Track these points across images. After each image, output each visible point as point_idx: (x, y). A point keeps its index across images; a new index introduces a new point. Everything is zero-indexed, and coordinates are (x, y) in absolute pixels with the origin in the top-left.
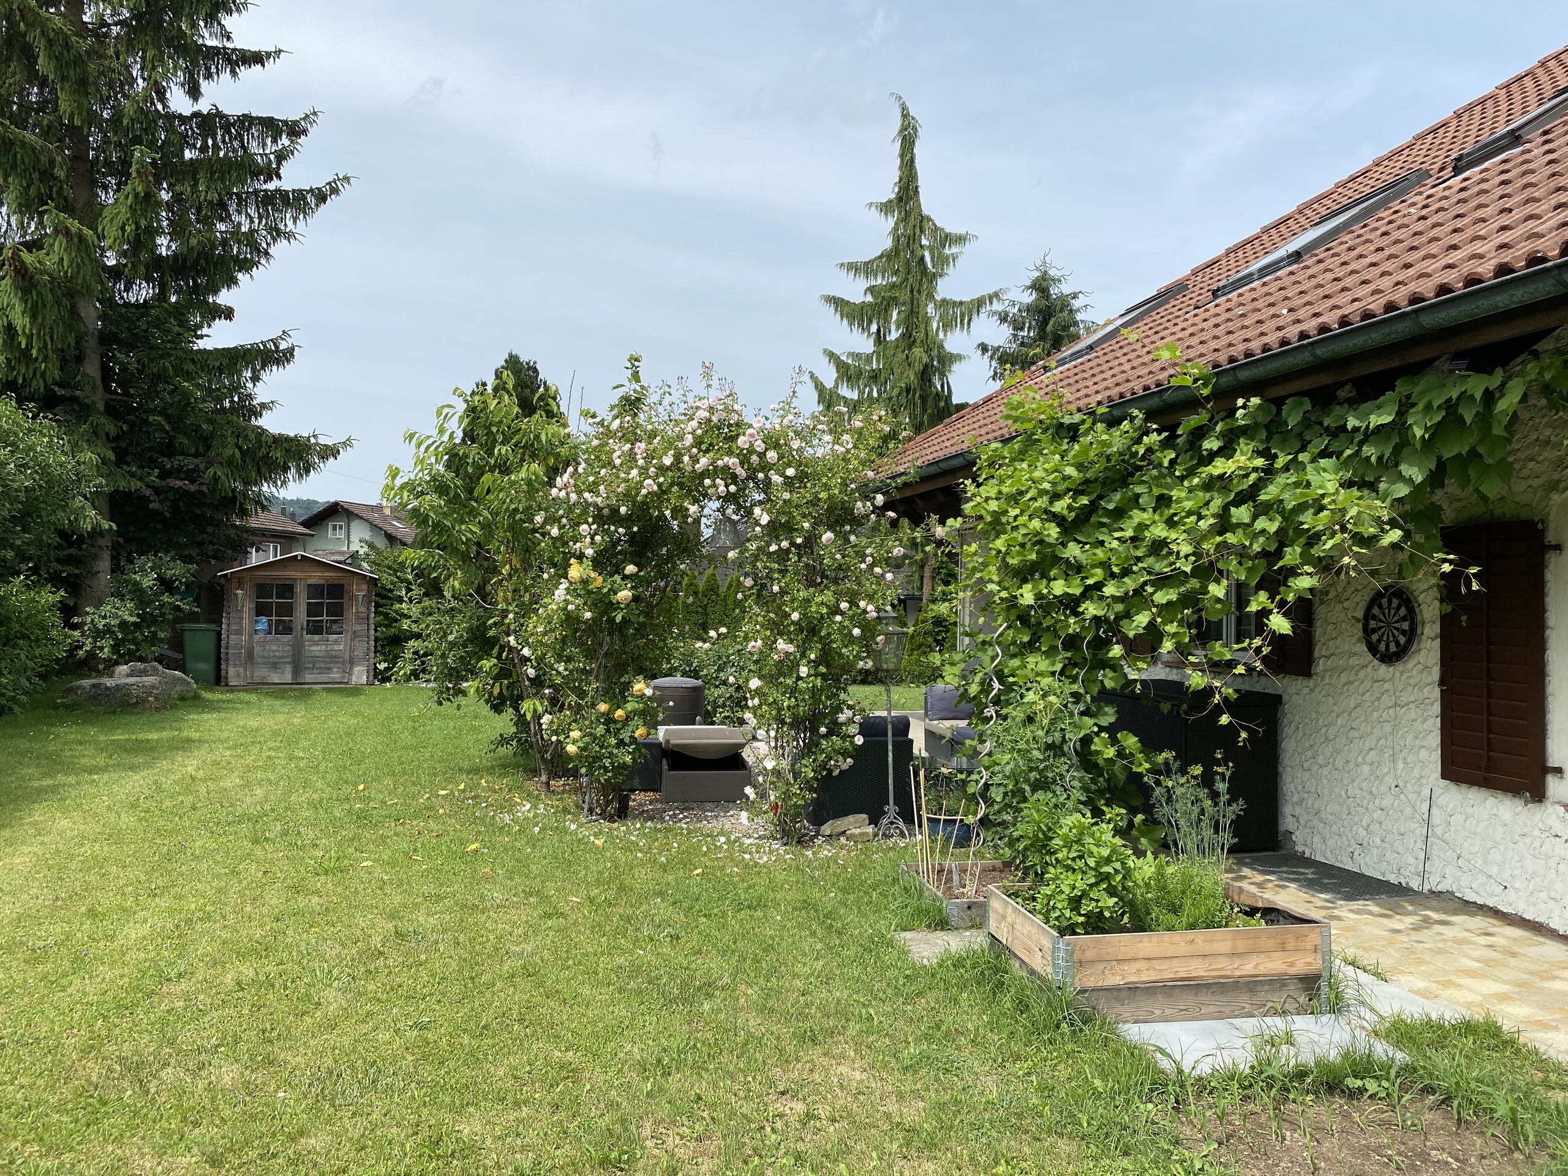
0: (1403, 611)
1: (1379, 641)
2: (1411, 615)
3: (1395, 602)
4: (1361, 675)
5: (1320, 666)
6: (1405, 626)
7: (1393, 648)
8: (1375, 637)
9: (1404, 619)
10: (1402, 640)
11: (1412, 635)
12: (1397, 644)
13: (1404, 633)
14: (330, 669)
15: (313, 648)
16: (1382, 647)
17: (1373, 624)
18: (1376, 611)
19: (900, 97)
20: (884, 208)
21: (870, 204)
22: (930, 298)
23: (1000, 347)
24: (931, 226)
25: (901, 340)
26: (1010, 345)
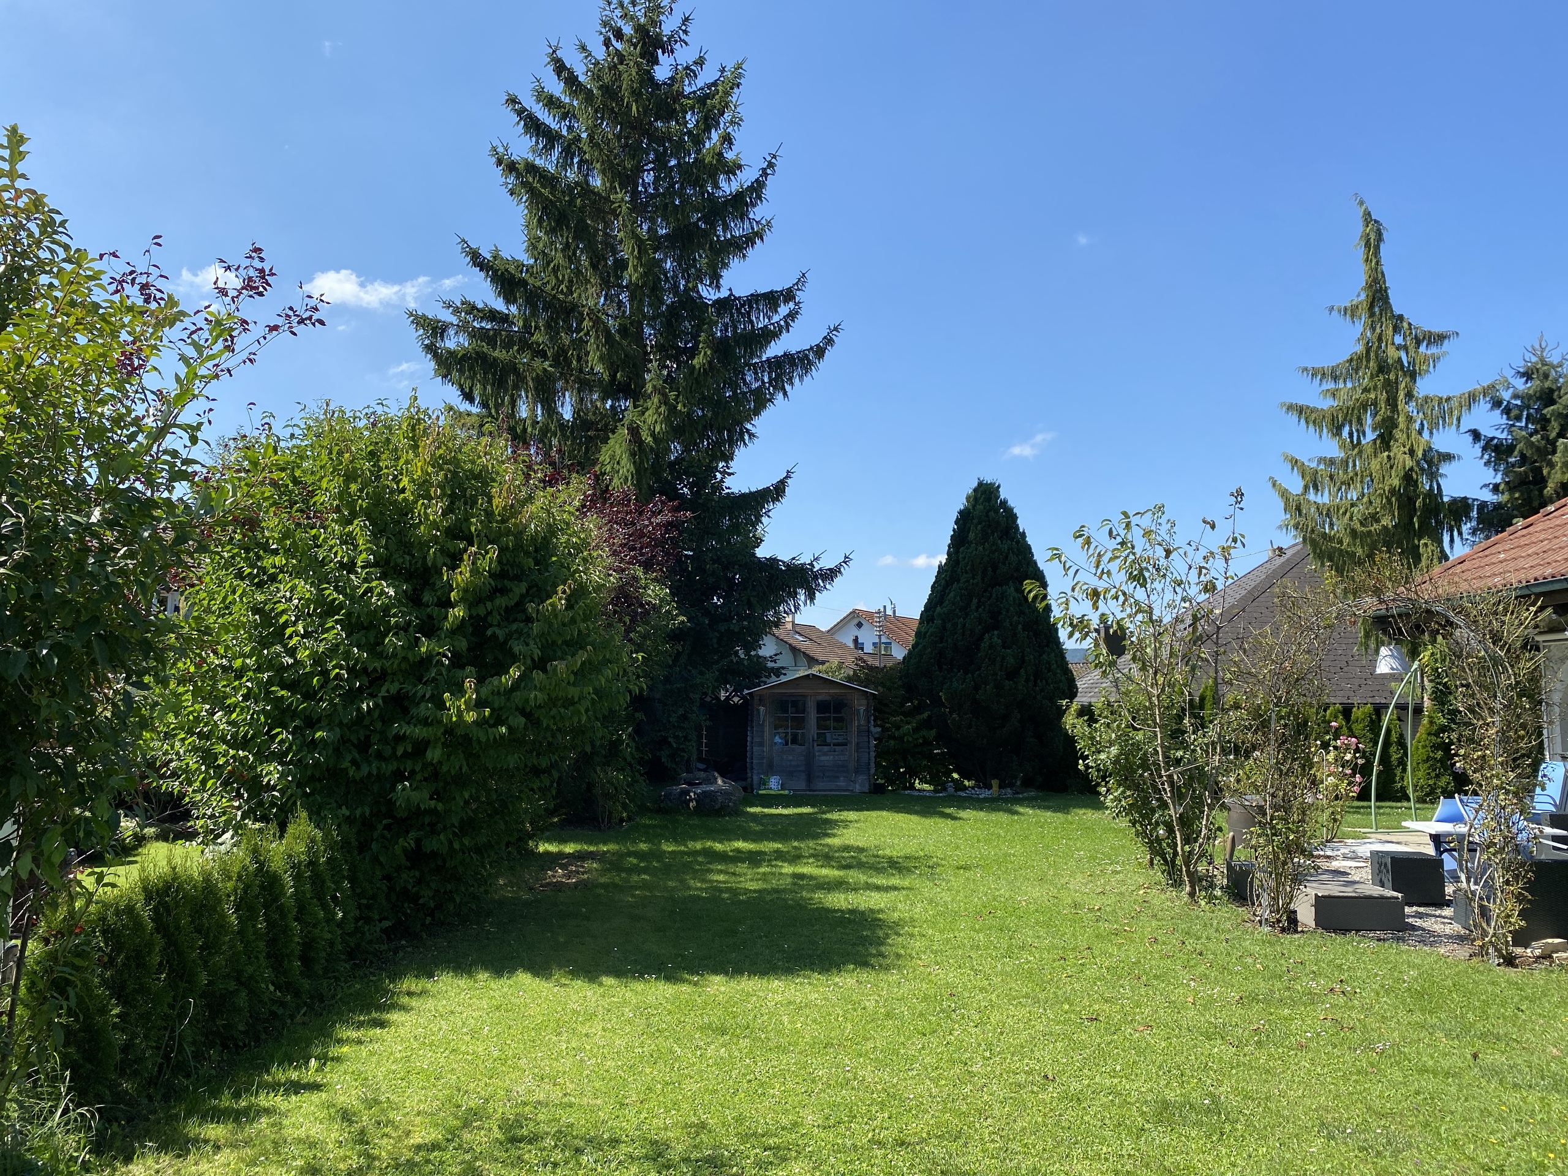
14: (837, 777)
15: (823, 758)
19: (1361, 203)
20: (1349, 312)
21: (1332, 309)
22: (1409, 395)
23: (1493, 438)
24: (1405, 325)
25: (1378, 442)
26: (1503, 436)
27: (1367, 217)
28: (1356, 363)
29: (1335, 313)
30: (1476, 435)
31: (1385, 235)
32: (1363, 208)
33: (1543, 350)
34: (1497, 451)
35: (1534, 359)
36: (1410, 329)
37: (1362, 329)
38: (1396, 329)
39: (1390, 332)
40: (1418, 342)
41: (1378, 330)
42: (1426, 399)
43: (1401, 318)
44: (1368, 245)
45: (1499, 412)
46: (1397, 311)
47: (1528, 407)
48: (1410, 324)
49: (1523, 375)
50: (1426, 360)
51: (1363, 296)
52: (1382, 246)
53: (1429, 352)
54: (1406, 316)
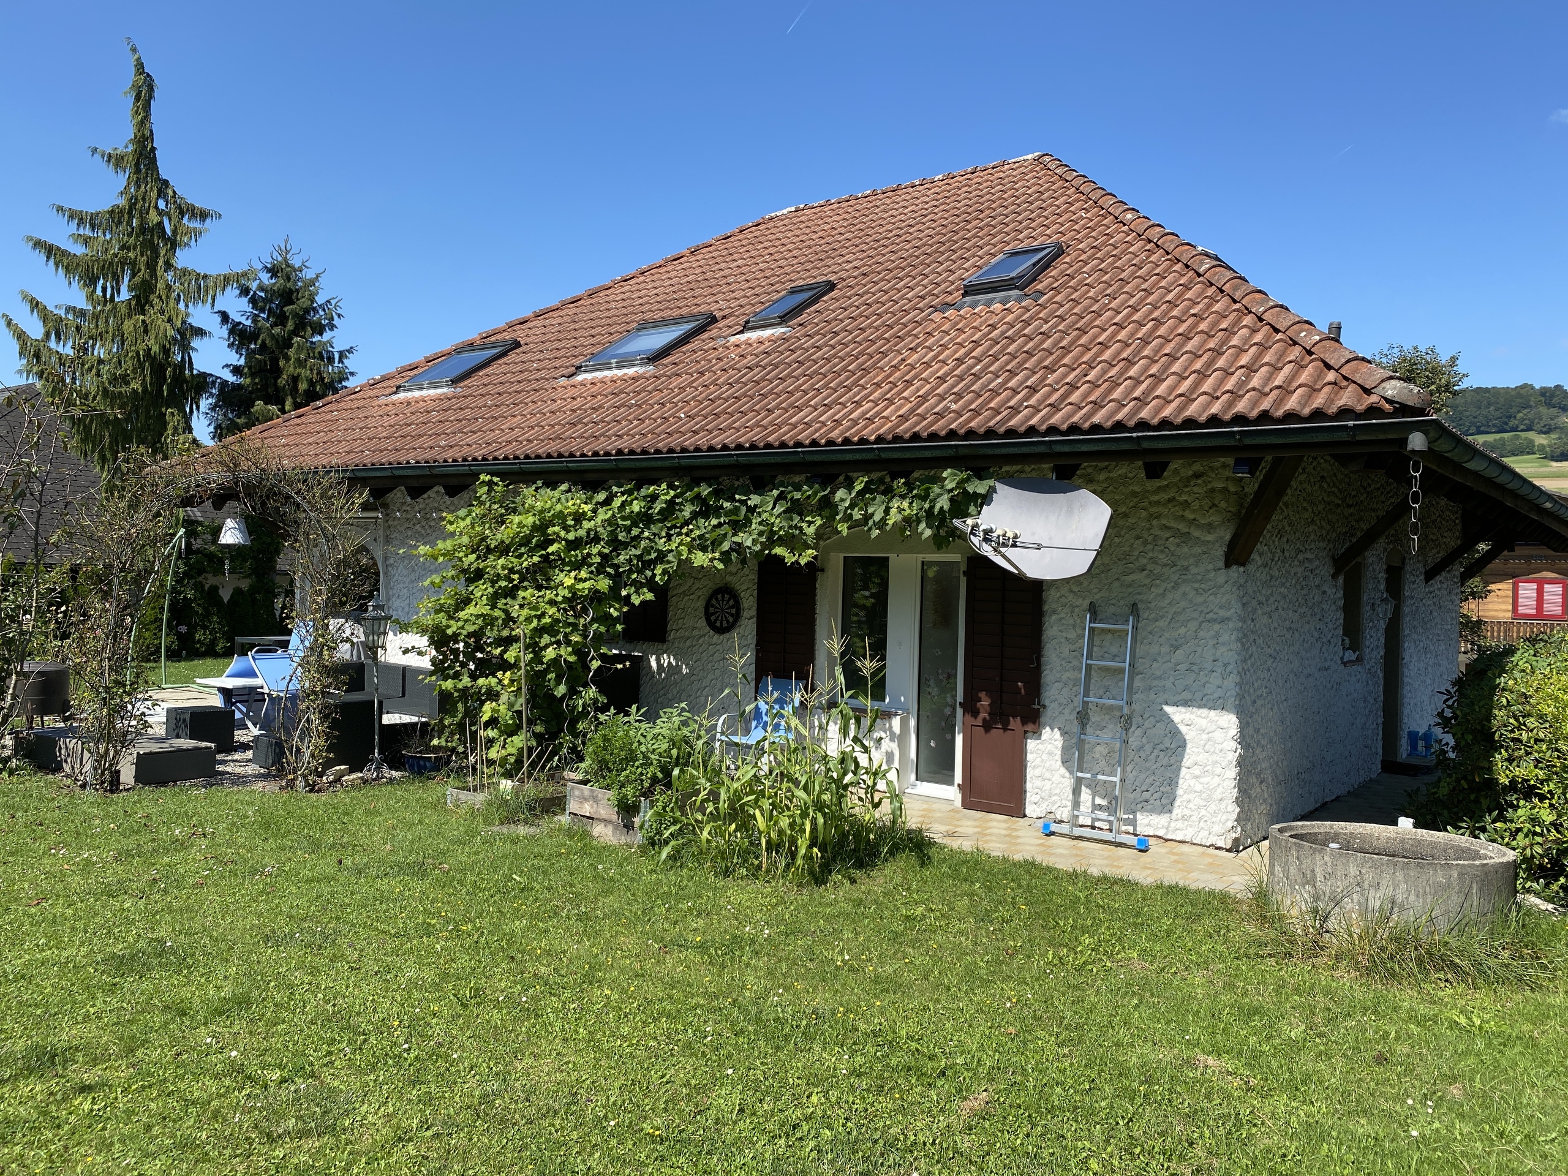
0: (731, 602)
1: (716, 621)
2: (737, 605)
3: (727, 597)
4: (701, 641)
5: (672, 636)
6: (733, 611)
7: (725, 624)
8: (713, 618)
9: (732, 607)
10: (731, 620)
11: (737, 617)
12: (728, 622)
13: (732, 615)
16: (718, 624)
17: (711, 610)
18: (714, 602)
19: (134, 50)
20: (113, 160)
21: (94, 151)
22: (168, 265)
23: (240, 323)
24: (171, 193)
25: (133, 303)
26: (248, 323)
27: (140, 66)
28: (116, 216)
29: (97, 156)
30: (225, 317)
31: (157, 93)
32: (136, 57)
33: (287, 252)
34: (240, 336)
35: (280, 259)
36: (174, 197)
37: (125, 183)
38: (161, 193)
39: (154, 195)
40: (182, 214)
41: (143, 189)
42: (185, 272)
43: (166, 183)
44: (138, 97)
45: (246, 299)
46: (164, 175)
47: (272, 302)
48: (174, 192)
49: (269, 270)
50: (188, 231)
51: (131, 148)
52: (152, 102)
53: (191, 225)
54: (171, 183)
